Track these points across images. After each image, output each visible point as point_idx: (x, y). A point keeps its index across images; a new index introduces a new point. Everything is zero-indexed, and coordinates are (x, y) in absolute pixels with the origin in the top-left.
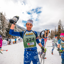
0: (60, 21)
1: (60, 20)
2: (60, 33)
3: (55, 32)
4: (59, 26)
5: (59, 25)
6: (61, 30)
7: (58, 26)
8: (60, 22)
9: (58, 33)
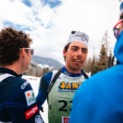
0: (106, 35)
1: (106, 31)
2: (104, 64)
3: (92, 61)
4: (103, 46)
5: (103, 43)
6: (107, 57)
7: (101, 47)
8: (105, 37)
9: (99, 64)
